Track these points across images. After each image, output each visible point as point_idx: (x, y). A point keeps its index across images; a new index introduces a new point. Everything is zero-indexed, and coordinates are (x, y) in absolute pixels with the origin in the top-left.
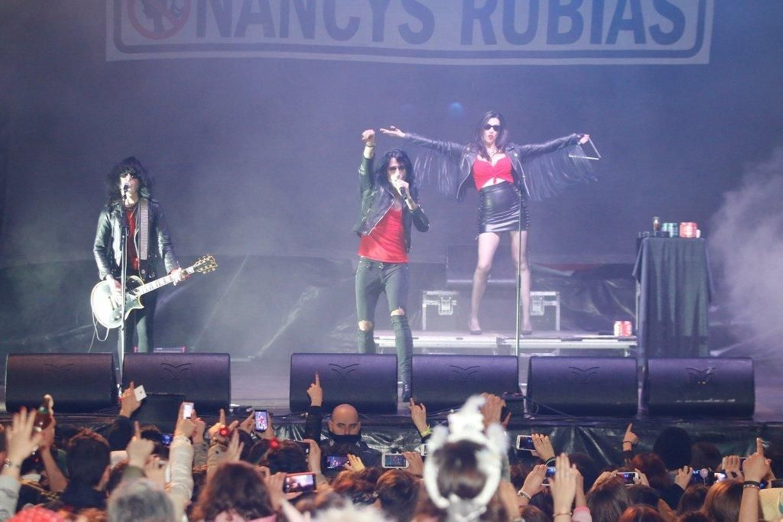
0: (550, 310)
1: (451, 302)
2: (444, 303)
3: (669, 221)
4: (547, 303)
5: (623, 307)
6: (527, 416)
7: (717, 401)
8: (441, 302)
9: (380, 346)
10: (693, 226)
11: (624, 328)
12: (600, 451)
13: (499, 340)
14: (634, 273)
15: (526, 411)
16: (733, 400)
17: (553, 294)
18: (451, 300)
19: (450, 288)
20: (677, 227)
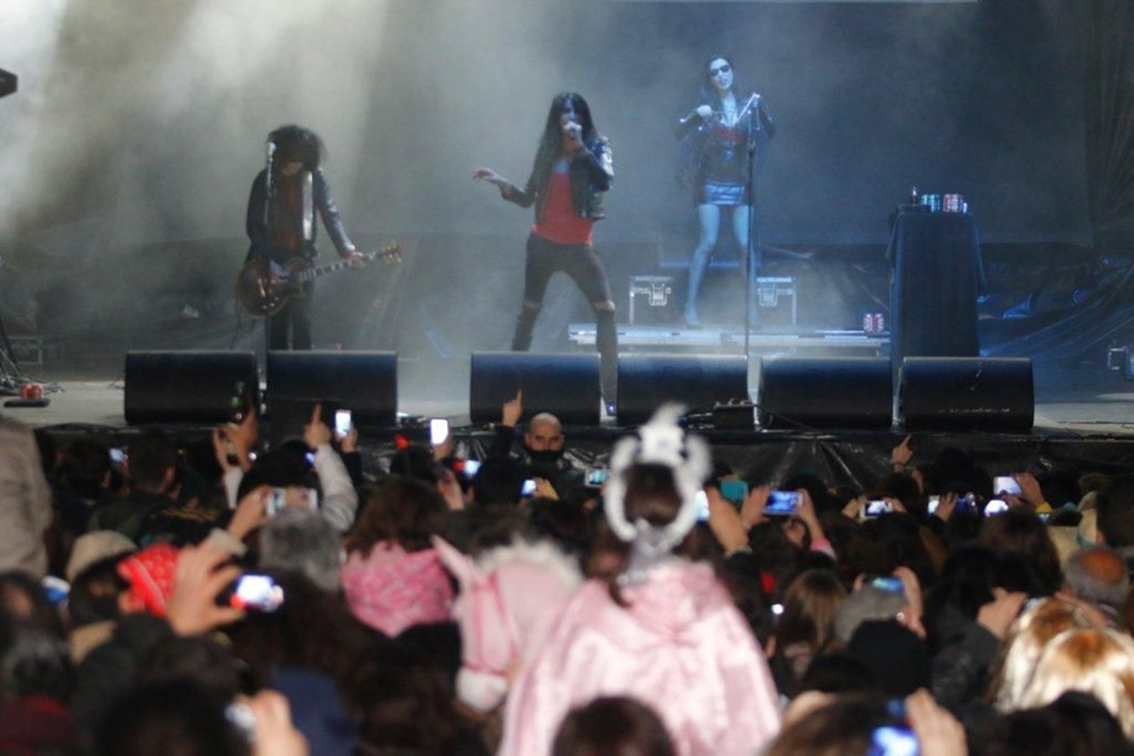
0: (784, 300)
1: (664, 291)
2: (656, 291)
3: (930, 193)
4: (780, 291)
5: (873, 297)
6: (758, 429)
7: (989, 411)
8: (652, 290)
9: (580, 342)
10: (959, 200)
11: (875, 322)
12: (847, 469)
13: (723, 336)
14: (888, 254)
15: (757, 422)
16: (1008, 410)
17: (788, 280)
18: (664, 288)
19: (664, 273)
20: (941, 200)
